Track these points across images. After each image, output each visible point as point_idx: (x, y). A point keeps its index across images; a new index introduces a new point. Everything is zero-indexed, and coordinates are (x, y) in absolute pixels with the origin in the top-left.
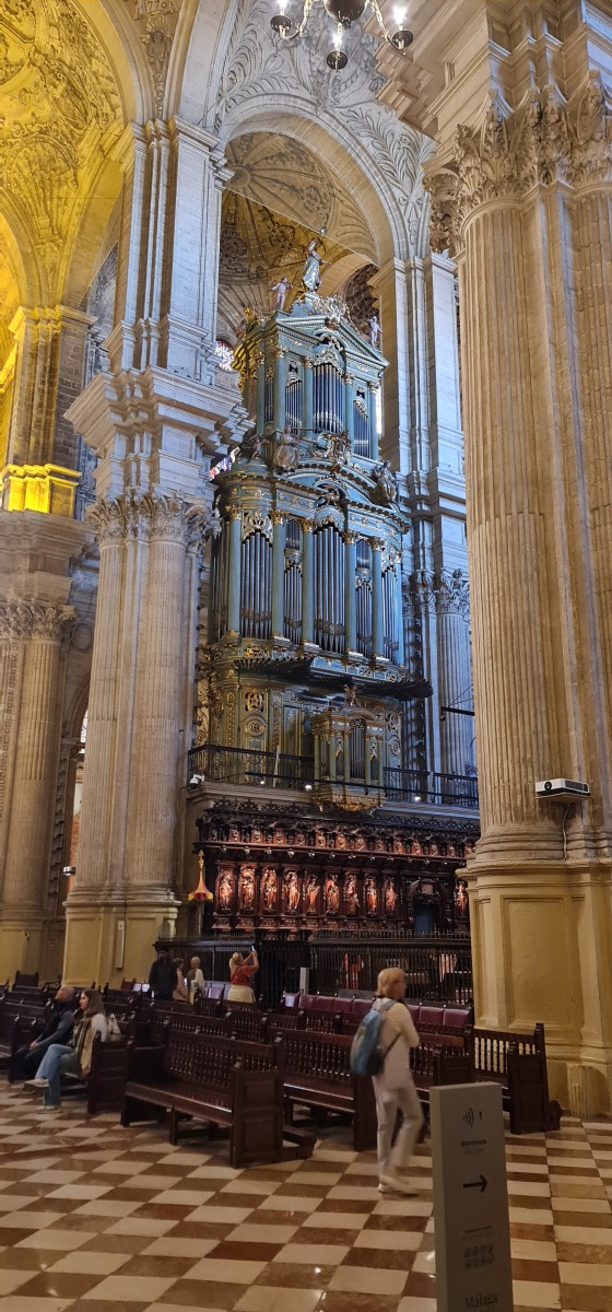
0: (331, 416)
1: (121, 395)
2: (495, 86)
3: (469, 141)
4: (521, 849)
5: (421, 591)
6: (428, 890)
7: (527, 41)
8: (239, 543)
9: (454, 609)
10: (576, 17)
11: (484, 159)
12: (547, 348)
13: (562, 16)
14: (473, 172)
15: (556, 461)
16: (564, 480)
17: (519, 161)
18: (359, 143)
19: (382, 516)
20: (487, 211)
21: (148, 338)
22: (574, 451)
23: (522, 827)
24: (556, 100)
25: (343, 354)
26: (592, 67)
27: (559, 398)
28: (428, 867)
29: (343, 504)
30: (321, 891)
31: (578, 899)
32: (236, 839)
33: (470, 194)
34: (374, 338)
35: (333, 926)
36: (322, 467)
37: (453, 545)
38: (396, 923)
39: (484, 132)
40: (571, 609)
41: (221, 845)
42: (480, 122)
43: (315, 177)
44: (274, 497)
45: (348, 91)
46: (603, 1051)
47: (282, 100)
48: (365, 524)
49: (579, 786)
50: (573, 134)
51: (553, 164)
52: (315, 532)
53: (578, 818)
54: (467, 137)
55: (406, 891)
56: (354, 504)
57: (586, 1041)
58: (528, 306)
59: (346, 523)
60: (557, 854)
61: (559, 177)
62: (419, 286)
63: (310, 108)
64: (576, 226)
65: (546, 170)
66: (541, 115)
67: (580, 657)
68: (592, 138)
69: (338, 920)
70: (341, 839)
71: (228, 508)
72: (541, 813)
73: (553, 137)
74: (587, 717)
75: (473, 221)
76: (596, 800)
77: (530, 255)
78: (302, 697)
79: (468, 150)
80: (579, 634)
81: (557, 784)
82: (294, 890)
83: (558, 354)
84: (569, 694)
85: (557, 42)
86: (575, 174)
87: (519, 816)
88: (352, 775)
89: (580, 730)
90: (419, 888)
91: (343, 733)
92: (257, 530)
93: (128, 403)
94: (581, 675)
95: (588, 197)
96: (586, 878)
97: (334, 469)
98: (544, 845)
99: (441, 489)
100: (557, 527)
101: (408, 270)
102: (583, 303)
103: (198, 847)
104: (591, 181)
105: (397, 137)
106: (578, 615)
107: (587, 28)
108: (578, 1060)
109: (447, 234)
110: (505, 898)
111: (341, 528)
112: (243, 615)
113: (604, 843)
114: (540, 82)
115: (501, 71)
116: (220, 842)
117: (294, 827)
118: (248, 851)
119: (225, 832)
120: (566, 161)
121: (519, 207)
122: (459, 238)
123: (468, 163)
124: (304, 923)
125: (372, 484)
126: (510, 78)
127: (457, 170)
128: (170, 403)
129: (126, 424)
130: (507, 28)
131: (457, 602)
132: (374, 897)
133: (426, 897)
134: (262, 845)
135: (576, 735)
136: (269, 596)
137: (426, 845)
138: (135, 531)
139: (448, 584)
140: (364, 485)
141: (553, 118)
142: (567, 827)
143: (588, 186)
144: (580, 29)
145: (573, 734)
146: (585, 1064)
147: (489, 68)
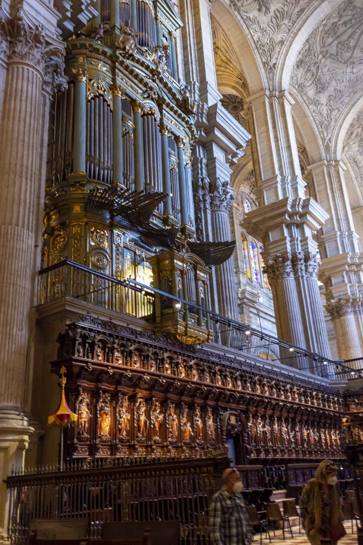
5: (201, 192)
8: (86, 101)
9: (223, 209)
28: (235, 400)
29: (160, 103)
37: (222, 165)
41: (86, 362)
44: (114, 73)
48: (172, 123)
52: (142, 116)
55: (221, 422)
56: (167, 106)
59: (162, 119)
70: (182, 368)
71: (75, 70)
78: (137, 243)
91: (182, 271)
92: (100, 95)
97: (156, 73)
111: (159, 121)
112: (89, 160)
116: (86, 359)
118: (111, 371)
119: (90, 349)
131: (225, 204)
133: (233, 427)
134: (122, 366)
136: (111, 150)
137: (235, 380)
139: (220, 190)
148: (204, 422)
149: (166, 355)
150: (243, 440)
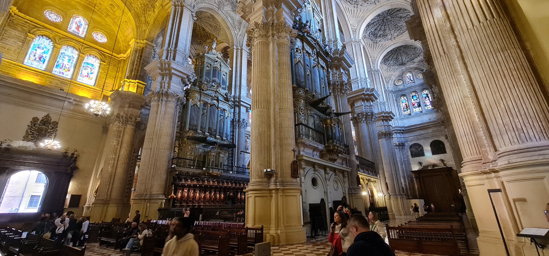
0: (216, 79)
1: (162, 66)
2: (263, 15)
3: (257, 25)
4: (260, 185)
5: (235, 123)
6: (231, 194)
7: (270, 8)
8: (190, 106)
9: (242, 128)
10: (281, 6)
11: (260, 30)
12: (271, 72)
13: (278, 4)
14: (257, 32)
15: (272, 98)
16: (274, 102)
17: (268, 32)
18: (228, 19)
19: (227, 104)
20: (260, 41)
21: (171, 53)
22: (276, 96)
23: (260, 180)
24: (276, 22)
25: (220, 65)
26: (283, 16)
27: (273, 84)
28: (232, 189)
29: (218, 100)
30: (205, 195)
31: (271, 196)
32: (183, 182)
33: (257, 36)
34: (228, 63)
35: (207, 204)
36: (213, 91)
37: (243, 113)
38: (223, 202)
39: (260, 24)
40: (274, 130)
41: (179, 183)
42: (260, 22)
43: (216, 24)
44: (201, 96)
45: (226, 8)
46: (274, 231)
47: (210, 5)
48: (222, 105)
49: (273, 170)
50: (279, 29)
51: (274, 34)
52: (210, 106)
53: (272, 178)
54: (256, 24)
55: (226, 195)
56: (220, 100)
57: (271, 229)
58: (268, 63)
59: (218, 105)
60: (268, 186)
61: (275, 37)
62: (239, 53)
63: (217, 9)
64: (278, 48)
65: (273, 35)
66: (273, 24)
67: (275, 142)
68: (283, 31)
69: (209, 202)
70: (211, 182)
71: (188, 97)
72: (265, 177)
73: (275, 29)
74: (276, 155)
75: (257, 42)
76: (277, 174)
77: (269, 52)
78: (204, 146)
79: (256, 27)
80: (275, 136)
81: (269, 170)
82: (198, 195)
83: (274, 74)
84: (272, 149)
85: (277, 10)
86: (279, 37)
87: (259, 177)
88: (215, 166)
89: (274, 157)
90: (230, 194)
91: (214, 156)
92: (195, 104)
93: (163, 68)
94: (275, 146)
95: (281, 43)
96: (274, 191)
97: (216, 92)
98: (265, 184)
99: (241, 100)
100: (272, 112)
101: (237, 49)
102: (279, 65)
103: (172, 184)
104: (282, 40)
105: (237, 20)
106: (275, 132)
107: (283, 9)
108: (269, 233)
109: (250, 44)
110: (255, 197)
111: (217, 106)
112: (190, 125)
113: (278, 183)
114: (273, 17)
115: (264, 12)
117: (199, 179)
118: (186, 185)
119: (181, 180)
120: (277, 34)
121: (267, 41)
122: (253, 45)
123: (256, 30)
124: (200, 203)
125: (225, 96)
126: (267, 15)
127: (254, 31)
128: (175, 69)
129: (163, 73)
130: (267, 4)
131: (243, 126)
132: (218, 196)
133: (231, 196)
134: (190, 183)
135: (273, 159)
136: (197, 121)
137: (232, 183)
138: (162, 100)
139: (241, 122)
140: (223, 96)
141: (275, 25)
142: (270, 180)
143: (281, 40)
144: (282, 8)
145: (272, 159)
146: (271, 234)
147: (262, 11)
148: (220, 196)
149: (206, 179)
150: (235, 199)
